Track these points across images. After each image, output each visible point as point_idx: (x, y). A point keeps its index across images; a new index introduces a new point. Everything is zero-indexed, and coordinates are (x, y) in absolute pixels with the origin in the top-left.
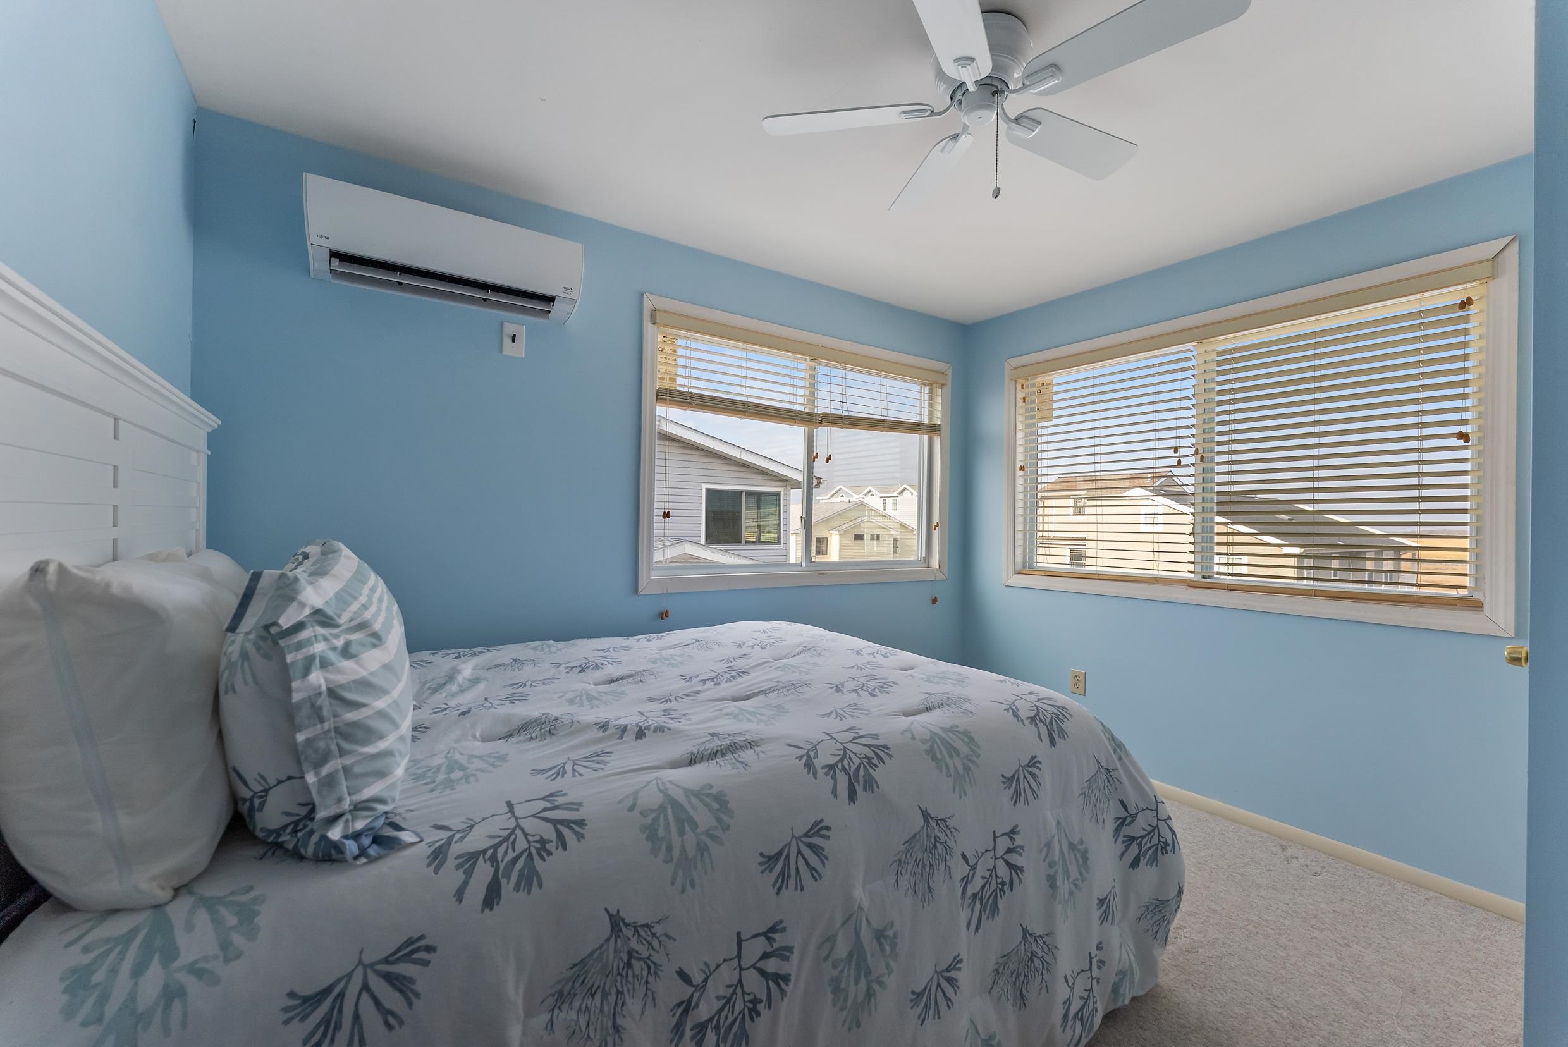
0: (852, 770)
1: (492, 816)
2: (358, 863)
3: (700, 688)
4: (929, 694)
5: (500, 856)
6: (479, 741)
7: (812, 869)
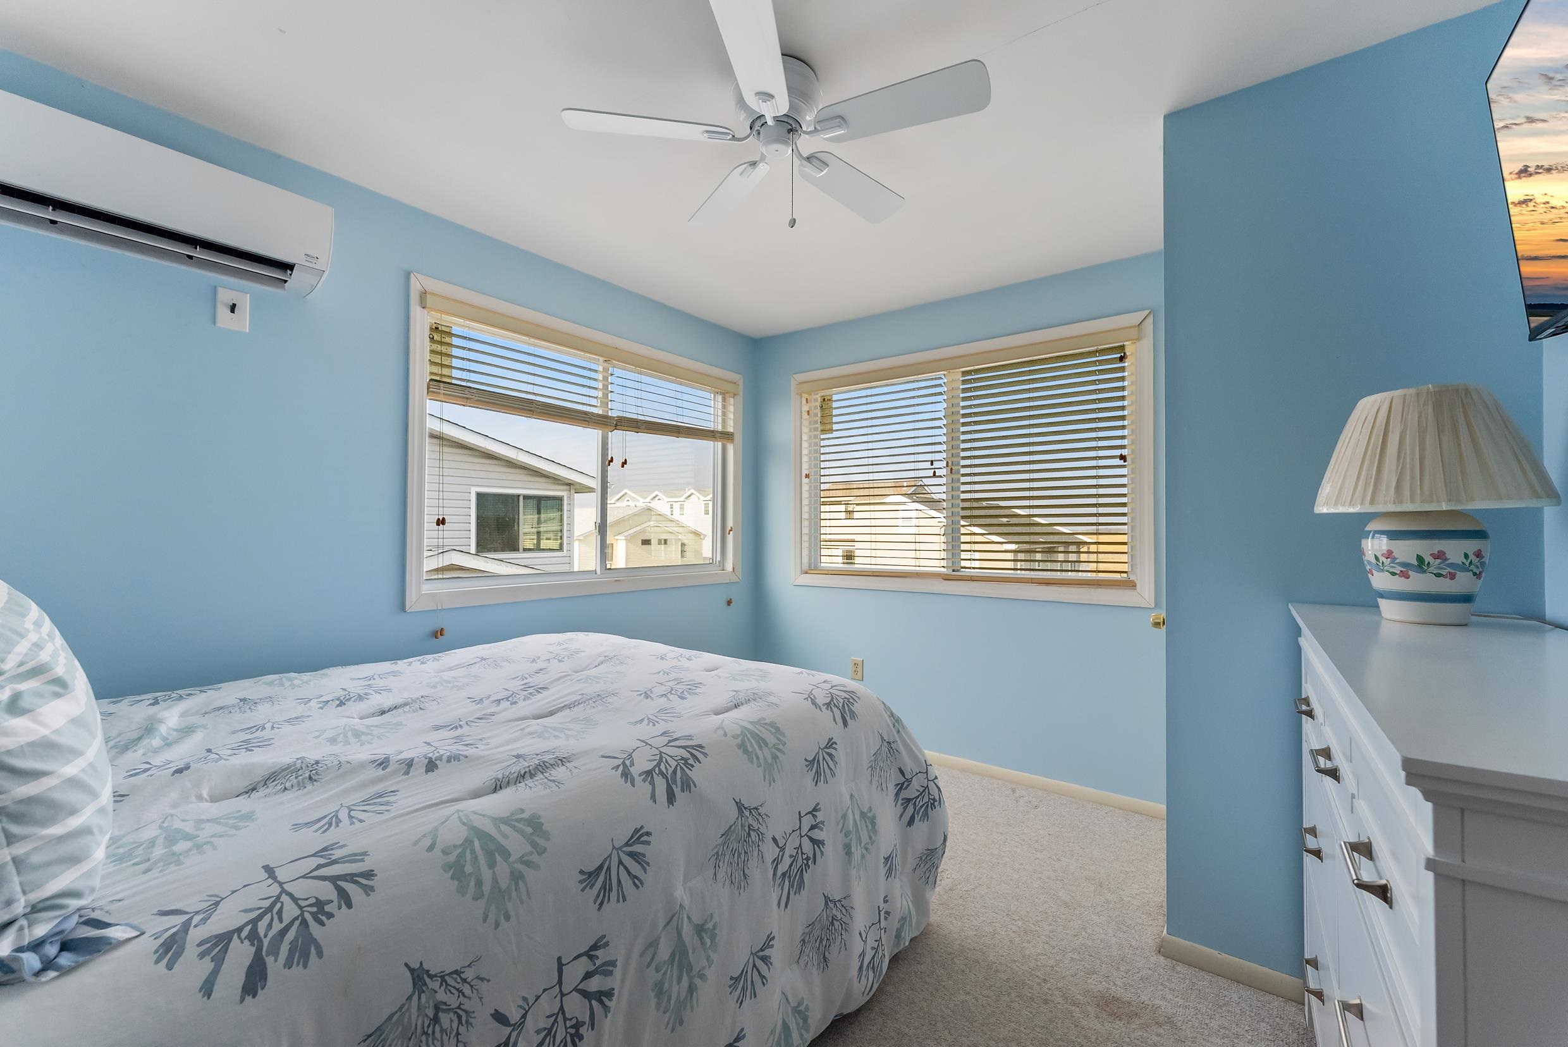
0: (669, 774)
1: (245, 886)
2: (43, 979)
3: (494, 709)
4: (735, 691)
5: (261, 930)
6: (207, 801)
7: (634, 877)
